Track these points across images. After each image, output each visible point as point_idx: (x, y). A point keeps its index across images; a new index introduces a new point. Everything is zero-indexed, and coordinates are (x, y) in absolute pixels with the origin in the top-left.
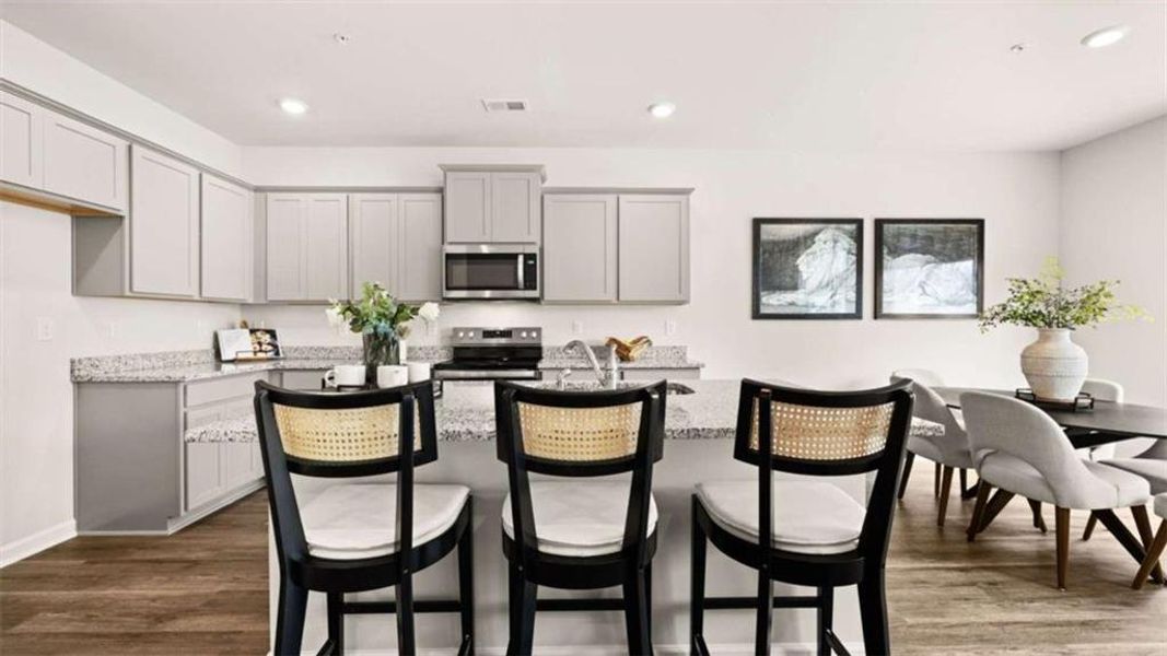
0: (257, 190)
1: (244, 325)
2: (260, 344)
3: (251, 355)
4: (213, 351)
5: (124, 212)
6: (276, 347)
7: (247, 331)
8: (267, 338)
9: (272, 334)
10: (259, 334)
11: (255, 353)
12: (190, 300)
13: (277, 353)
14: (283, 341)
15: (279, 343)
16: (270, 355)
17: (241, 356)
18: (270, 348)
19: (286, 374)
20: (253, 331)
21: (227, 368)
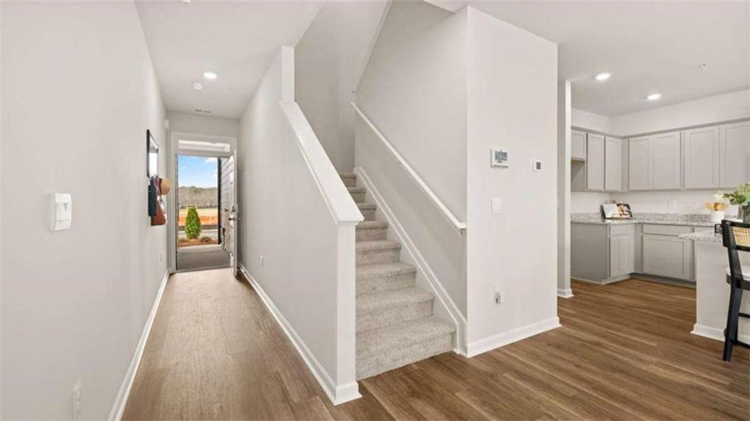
0: (624, 138)
1: (614, 202)
2: (623, 211)
3: (619, 216)
4: (600, 214)
5: (585, 160)
6: (630, 213)
7: (616, 205)
8: (625, 208)
9: (628, 206)
10: (622, 206)
11: (621, 215)
12: (600, 192)
13: (631, 216)
14: (633, 210)
15: (631, 211)
16: (628, 216)
17: (615, 216)
18: (627, 213)
19: (645, 226)
20: (618, 205)
21: (608, 221)
